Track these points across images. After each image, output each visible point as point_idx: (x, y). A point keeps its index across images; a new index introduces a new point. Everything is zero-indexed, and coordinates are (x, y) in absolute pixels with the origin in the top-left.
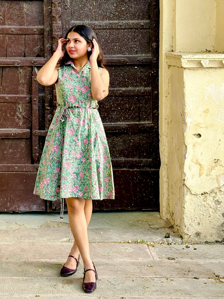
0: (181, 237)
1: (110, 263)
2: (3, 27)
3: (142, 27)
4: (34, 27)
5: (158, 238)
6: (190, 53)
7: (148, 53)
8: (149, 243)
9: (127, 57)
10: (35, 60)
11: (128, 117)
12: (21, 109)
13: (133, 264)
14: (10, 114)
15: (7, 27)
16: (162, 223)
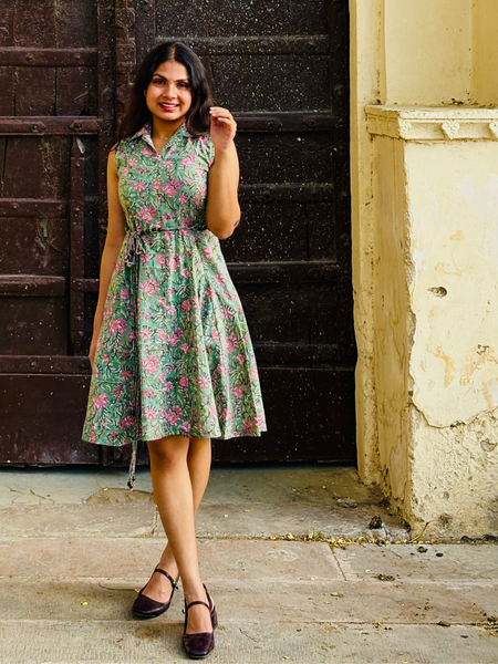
0: (407, 527)
1: (246, 587)
2: (9, 49)
3: (312, 51)
4: (75, 50)
5: (354, 529)
6: (416, 106)
7: (324, 108)
8: (333, 541)
9: (277, 115)
10: (77, 121)
11: (284, 250)
12: (45, 231)
13: (298, 589)
14: (22, 241)
15: (18, 49)
16: (364, 494)
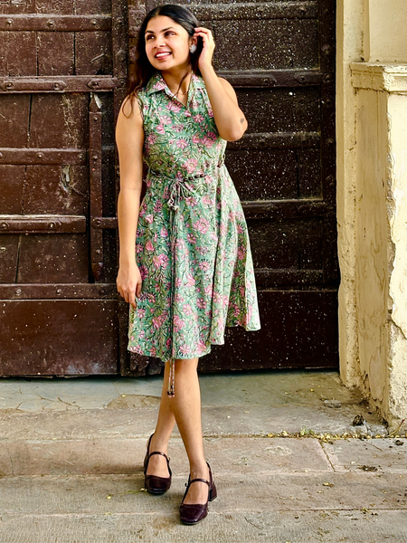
0: (385, 423)
1: (249, 479)
2: (32, 16)
3: (303, 15)
4: (91, 16)
5: (340, 426)
6: (396, 63)
7: (313, 65)
8: (322, 437)
9: (272, 73)
10: (94, 80)
11: (277, 190)
12: (67, 176)
13: (294, 481)
14: (47, 186)
15: (40, 16)
16: (345, 395)
